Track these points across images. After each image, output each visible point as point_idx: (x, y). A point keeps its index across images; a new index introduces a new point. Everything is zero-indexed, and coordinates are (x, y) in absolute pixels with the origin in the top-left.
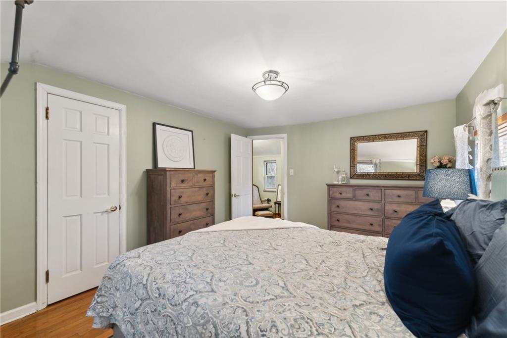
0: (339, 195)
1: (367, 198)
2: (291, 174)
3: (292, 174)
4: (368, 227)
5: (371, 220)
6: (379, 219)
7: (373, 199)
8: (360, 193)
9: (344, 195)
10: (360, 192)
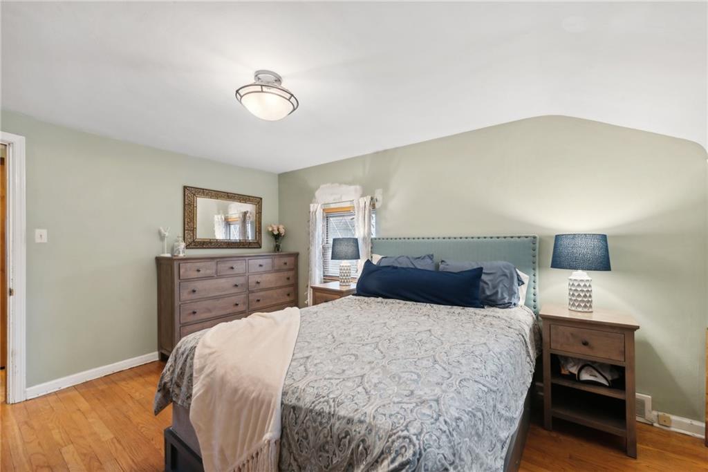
0: (196, 273)
1: (231, 272)
2: (38, 240)
3: (45, 240)
4: (232, 310)
5: (235, 299)
6: (243, 296)
7: (237, 272)
8: (224, 267)
9: (202, 273)
10: (223, 265)
